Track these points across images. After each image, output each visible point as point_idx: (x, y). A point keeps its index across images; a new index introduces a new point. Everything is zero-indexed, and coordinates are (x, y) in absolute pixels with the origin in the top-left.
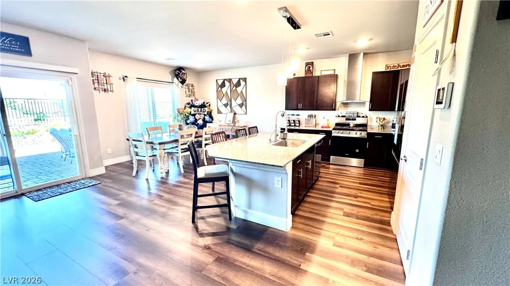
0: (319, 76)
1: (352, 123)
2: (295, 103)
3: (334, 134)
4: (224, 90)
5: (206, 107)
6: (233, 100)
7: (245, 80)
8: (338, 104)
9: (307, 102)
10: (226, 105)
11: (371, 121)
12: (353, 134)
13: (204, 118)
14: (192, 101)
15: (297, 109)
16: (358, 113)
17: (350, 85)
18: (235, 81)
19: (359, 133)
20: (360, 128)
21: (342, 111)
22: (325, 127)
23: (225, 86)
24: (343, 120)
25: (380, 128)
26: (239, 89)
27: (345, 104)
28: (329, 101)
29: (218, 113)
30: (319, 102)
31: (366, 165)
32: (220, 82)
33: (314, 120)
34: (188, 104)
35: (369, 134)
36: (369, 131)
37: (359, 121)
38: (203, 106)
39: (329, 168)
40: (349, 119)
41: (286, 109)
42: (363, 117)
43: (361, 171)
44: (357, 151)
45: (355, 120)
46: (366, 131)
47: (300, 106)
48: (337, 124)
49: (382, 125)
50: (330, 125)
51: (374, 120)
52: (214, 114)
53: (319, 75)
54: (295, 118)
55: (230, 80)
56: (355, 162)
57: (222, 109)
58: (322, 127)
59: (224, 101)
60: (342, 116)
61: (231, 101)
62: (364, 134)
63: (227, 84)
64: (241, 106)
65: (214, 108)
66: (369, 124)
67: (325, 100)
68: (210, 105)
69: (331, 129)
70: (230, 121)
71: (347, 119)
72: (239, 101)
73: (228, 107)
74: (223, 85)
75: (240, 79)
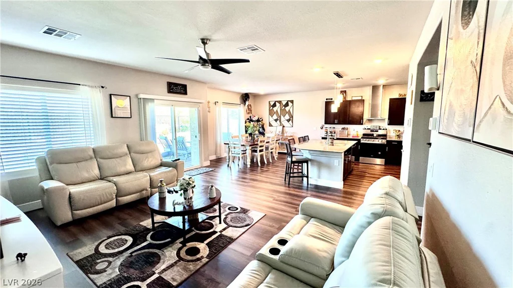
0: (350, 101)
1: (375, 134)
2: (332, 120)
3: (362, 142)
4: (275, 109)
5: (260, 121)
6: (282, 117)
7: (292, 102)
8: (364, 120)
9: (341, 119)
10: (276, 120)
11: (390, 132)
12: (377, 142)
13: (259, 130)
14: (250, 117)
15: (334, 124)
16: (379, 127)
17: (374, 108)
18: (284, 103)
19: (380, 140)
20: (382, 137)
21: (367, 125)
22: (355, 137)
23: (276, 106)
24: (369, 132)
25: (396, 137)
26: (287, 109)
27: (370, 121)
28: (358, 118)
29: (270, 126)
30: (350, 119)
31: (386, 164)
32: (272, 103)
33: (347, 131)
34: (248, 119)
35: (387, 141)
36: (388, 139)
37: (381, 132)
38: (258, 121)
39: (359, 165)
40: (373, 131)
41: (325, 124)
42: (384, 129)
43: (383, 167)
44: (380, 153)
45: (377, 131)
46: (386, 139)
47: (336, 121)
48: (364, 135)
49: (398, 135)
50: (359, 135)
51: (392, 132)
52: (267, 127)
53: (351, 99)
54: (332, 130)
55: (280, 102)
56: (378, 161)
57: (273, 123)
58: (353, 137)
59: (275, 117)
60: (368, 129)
61: (280, 117)
62: (384, 141)
63: (277, 104)
64: (288, 121)
65: (266, 122)
66: (388, 134)
67: (355, 117)
68: (262, 120)
69: (360, 138)
70: (280, 132)
71: (371, 131)
72: (287, 117)
73: (278, 121)
74: (274, 105)
75: (288, 101)
